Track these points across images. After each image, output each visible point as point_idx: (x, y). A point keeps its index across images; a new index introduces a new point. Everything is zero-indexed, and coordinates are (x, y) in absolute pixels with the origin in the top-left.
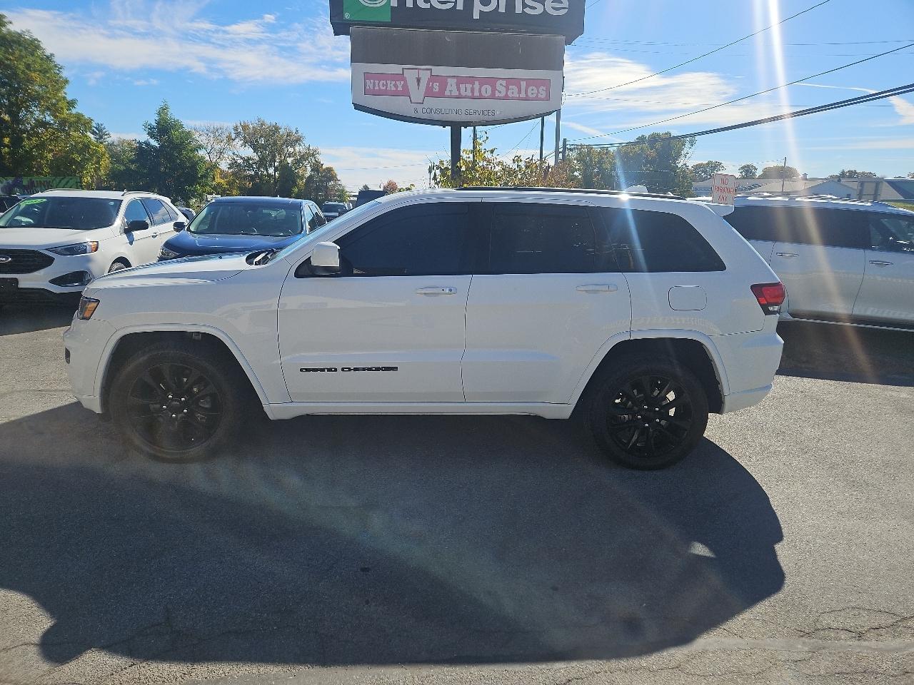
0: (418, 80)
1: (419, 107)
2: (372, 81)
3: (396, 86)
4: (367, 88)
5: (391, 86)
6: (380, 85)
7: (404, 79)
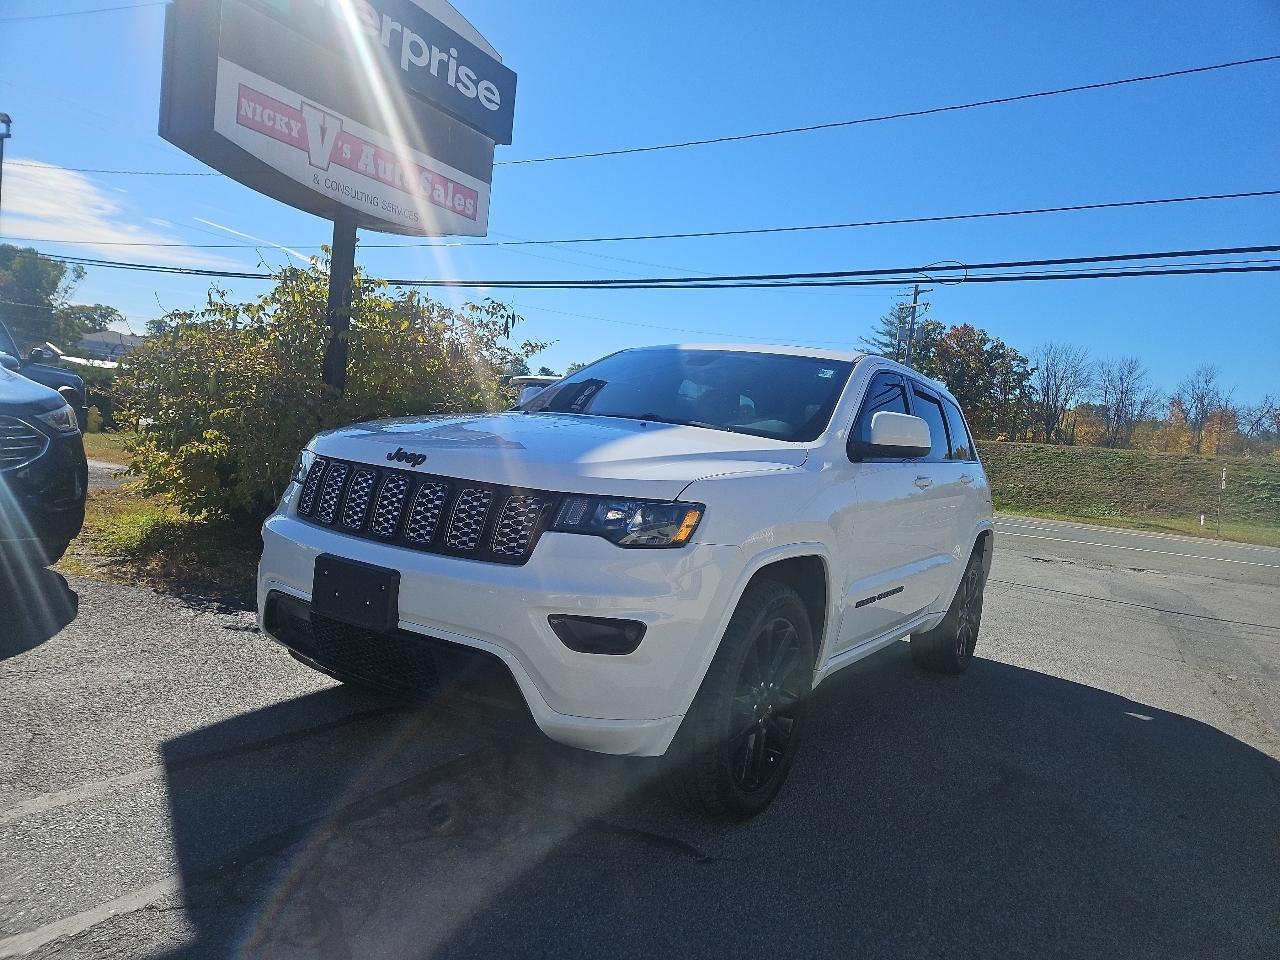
0: (323, 130)
1: (322, 175)
2: (252, 104)
3: (288, 125)
4: (242, 112)
5: (281, 123)
6: (264, 115)
7: (303, 121)
